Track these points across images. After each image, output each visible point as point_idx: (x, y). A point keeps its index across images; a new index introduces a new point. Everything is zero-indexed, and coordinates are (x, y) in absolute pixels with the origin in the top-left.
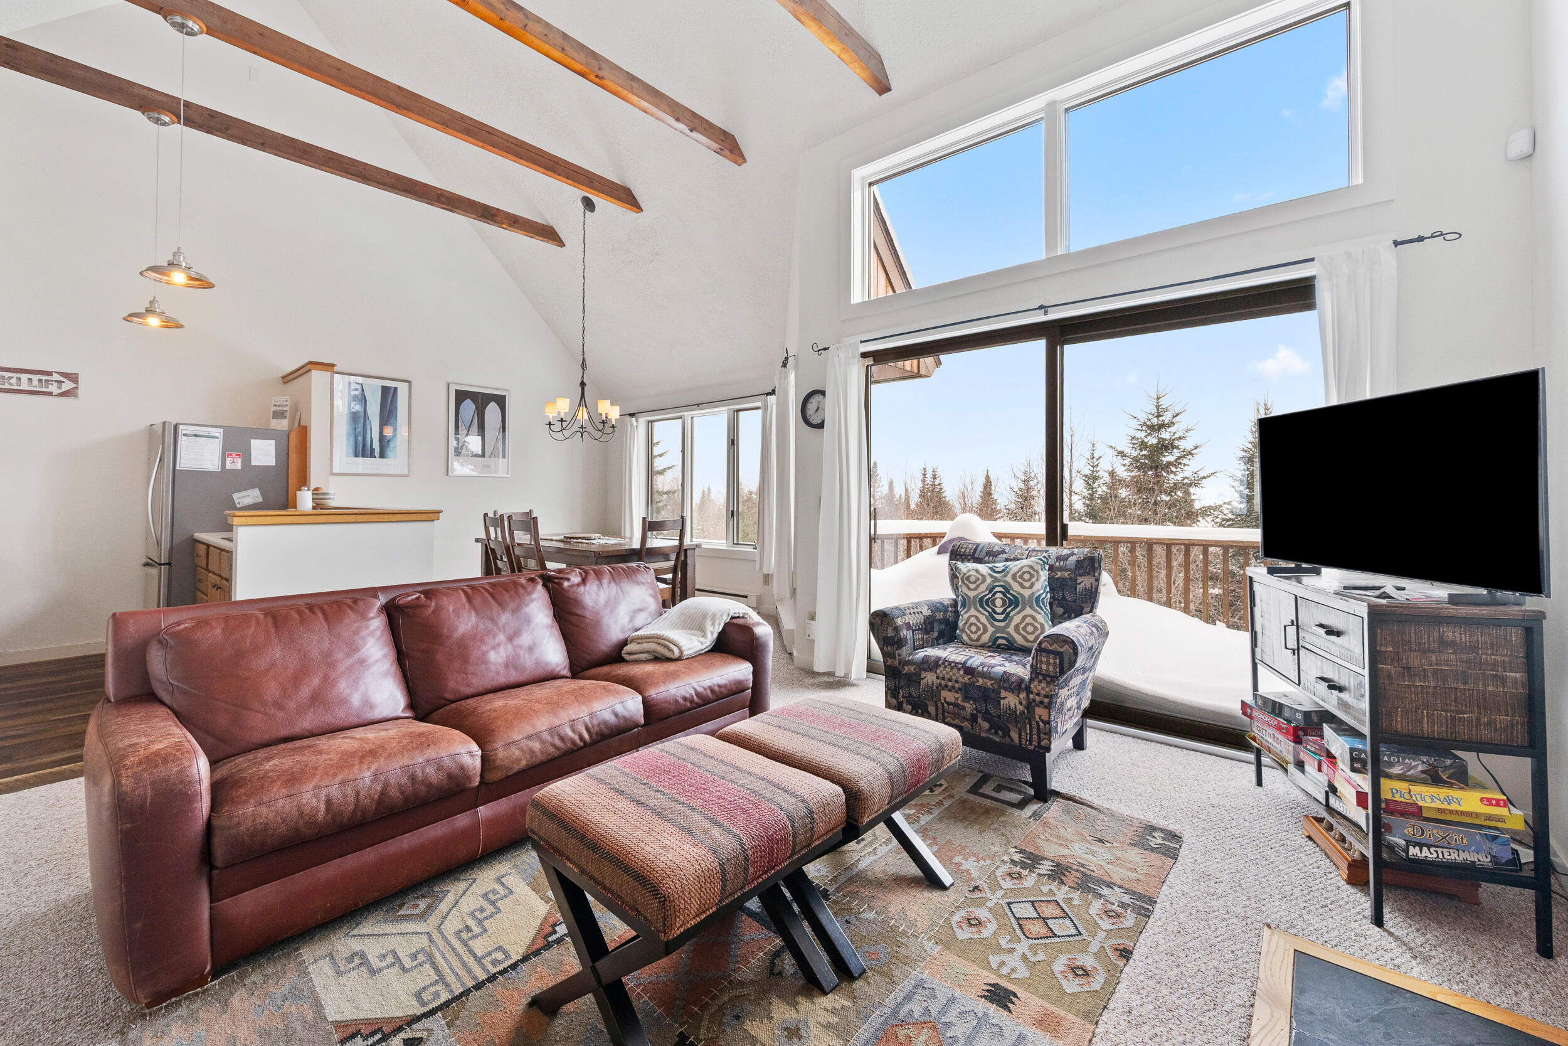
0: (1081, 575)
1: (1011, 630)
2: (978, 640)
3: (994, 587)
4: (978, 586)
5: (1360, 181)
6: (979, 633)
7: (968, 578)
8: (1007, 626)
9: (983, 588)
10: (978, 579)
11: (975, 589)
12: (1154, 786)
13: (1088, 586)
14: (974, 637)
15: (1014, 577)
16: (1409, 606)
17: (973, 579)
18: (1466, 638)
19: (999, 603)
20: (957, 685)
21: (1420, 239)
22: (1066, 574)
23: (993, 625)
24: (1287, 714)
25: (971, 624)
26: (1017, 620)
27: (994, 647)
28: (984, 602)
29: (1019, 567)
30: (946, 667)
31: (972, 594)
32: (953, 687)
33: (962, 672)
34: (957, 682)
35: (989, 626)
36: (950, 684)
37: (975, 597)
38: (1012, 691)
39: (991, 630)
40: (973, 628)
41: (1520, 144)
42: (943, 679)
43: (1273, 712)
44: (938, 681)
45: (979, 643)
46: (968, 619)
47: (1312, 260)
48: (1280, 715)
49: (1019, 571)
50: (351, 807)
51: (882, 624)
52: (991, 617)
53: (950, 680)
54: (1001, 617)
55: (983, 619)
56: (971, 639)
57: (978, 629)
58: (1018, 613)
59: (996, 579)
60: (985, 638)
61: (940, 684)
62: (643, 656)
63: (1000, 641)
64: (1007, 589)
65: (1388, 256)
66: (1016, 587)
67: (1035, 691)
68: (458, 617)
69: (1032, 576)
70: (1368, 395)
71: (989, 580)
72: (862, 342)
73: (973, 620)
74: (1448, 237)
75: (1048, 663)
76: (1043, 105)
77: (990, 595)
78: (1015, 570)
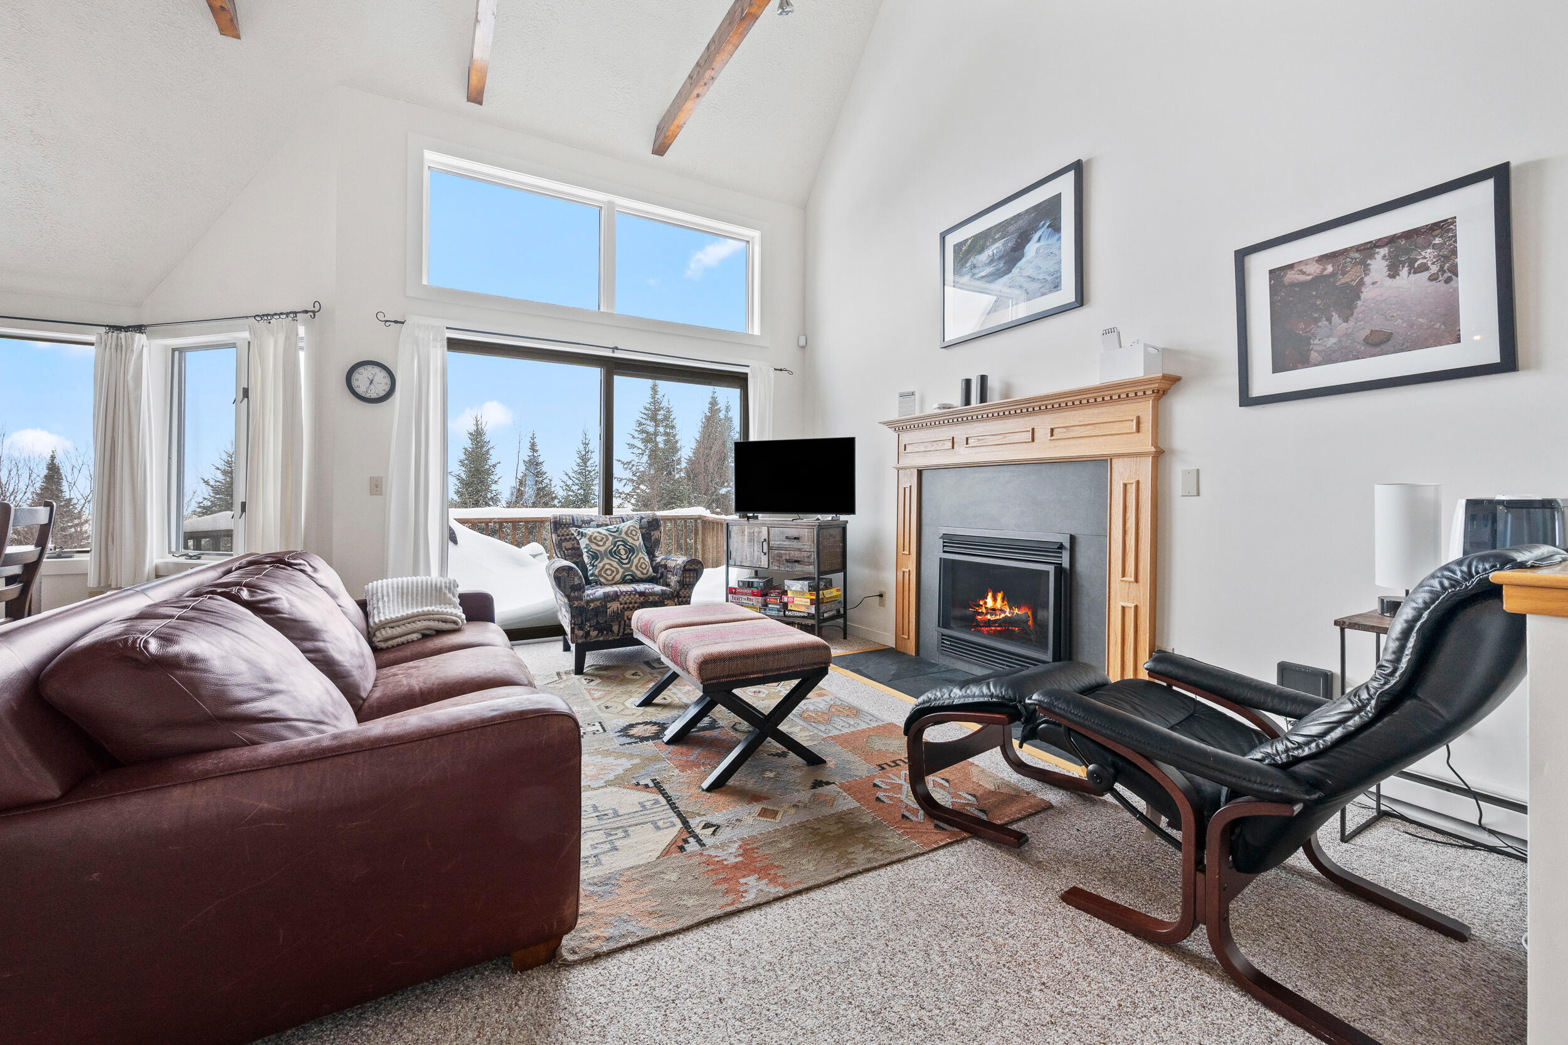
0: (653, 530)
1: (633, 568)
3: (616, 542)
4: (605, 543)
6: (614, 574)
7: (595, 538)
8: (631, 566)
9: (608, 543)
10: (603, 538)
11: (604, 545)
13: (657, 537)
14: (610, 578)
15: (626, 533)
17: (599, 538)
19: (623, 552)
20: (636, 605)
22: (646, 530)
23: (622, 568)
24: (755, 585)
25: (607, 570)
26: (636, 561)
27: (624, 581)
28: (613, 553)
29: (627, 527)
30: (625, 596)
32: (628, 608)
33: (637, 596)
34: (636, 603)
35: (620, 569)
36: (631, 605)
37: (605, 551)
38: (670, 599)
39: (621, 571)
40: (609, 572)
41: (802, 342)
42: (626, 604)
43: (749, 587)
44: (622, 606)
45: (613, 582)
46: (603, 567)
47: (748, 366)
48: (752, 587)
49: (628, 530)
52: (620, 562)
53: (631, 603)
54: (626, 561)
55: (615, 564)
56: (607, 580)
57: (613, 572)
58: (636, 557)
59: (615, 537)
60: (618, 577)
61: (624, 608)
62: (415, 636)
63: (628, 577)
64: (625, 543)
65: (772, 374)
71: (609, 538)
72: (447, 328)
73: (607, 566)
77: (615, 548)
78: (625, 529)
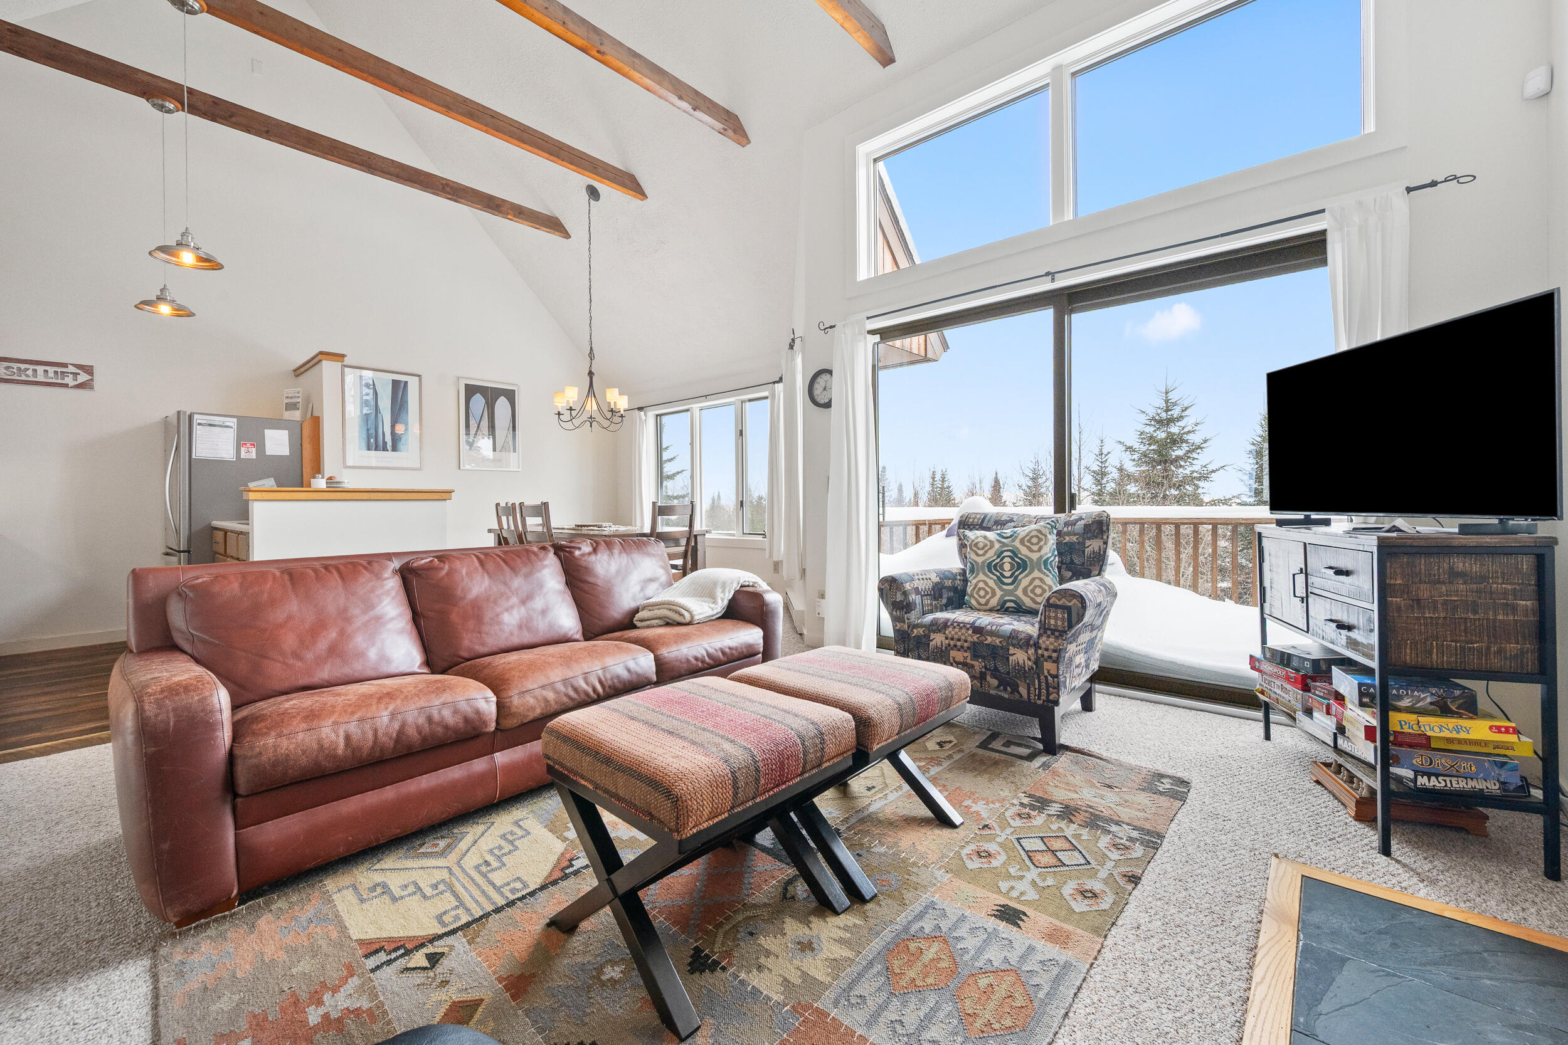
0: (1089, 539)
1: (1019, 592)
2: (987, 603)
3: (1002, 552)
4: (986, 552)
5: (1373, 129)
6: (988, 597)
7: (976, 545)
8: (1016, 589)
9: (991, 553)
10: (986, 545)
11: (984, 555)
12: (1162, 741)
13: (1096, 549)
14: (983, 601)
15: (1022, 542)
16: (1419, 537)
17: (981, 545)
18: (1476, 568)
19: (1007, 567)
20: (966, 645)
21: (1434, 184)
22: (1074, 539)
23: (1002, 589)
24: (1295, 663)
25: (980, 589)
26: (1025, 582)
27: (1003, 609)
28: (992, 567)
29: (1027, 531)
30: (954, 627)
31: (980, 560)
32: (962, 647)
33: (970, 632)
34: (966, 641)
35: (997, 590)
36: (959, 644)
37: (983, 562)
38: (1021, 647)
39: (999, 593)
40: (982, 593)
41: (1536, 82)
42: (952, 639)
43: (1282, 663)
44: (947, 642)
45: (988, 607)
46: (976, 585)
47: (1323, 211)
48: (1288, 665)
49: (1027, 536)
50: (370, 744)
51: (890, 589)
52: (1000, 581)
53: (959, 640)
54: (1009, 581)
55: (991, 583)
56: (979, 603)
57: (987, 593)
58: (1026, 576)
59: (1004, 545)
60: (994, 602)
61: (949, 645)
62: (655, 622)
63: (1008, 604)
64: (1015, 553)
65: (1400, 203)
66: (1024, 551)
67: (1043, 646)
68: (472, 580)
69: (1040, 540)
70: (1379, 337)
71: (997, 546)
72: (868, 318)
73: (981, 585)
74: (1461, 180)
75: (1056, 618)
76: (1049, 70)
77: (998, 560)
78: (1023, 534)
